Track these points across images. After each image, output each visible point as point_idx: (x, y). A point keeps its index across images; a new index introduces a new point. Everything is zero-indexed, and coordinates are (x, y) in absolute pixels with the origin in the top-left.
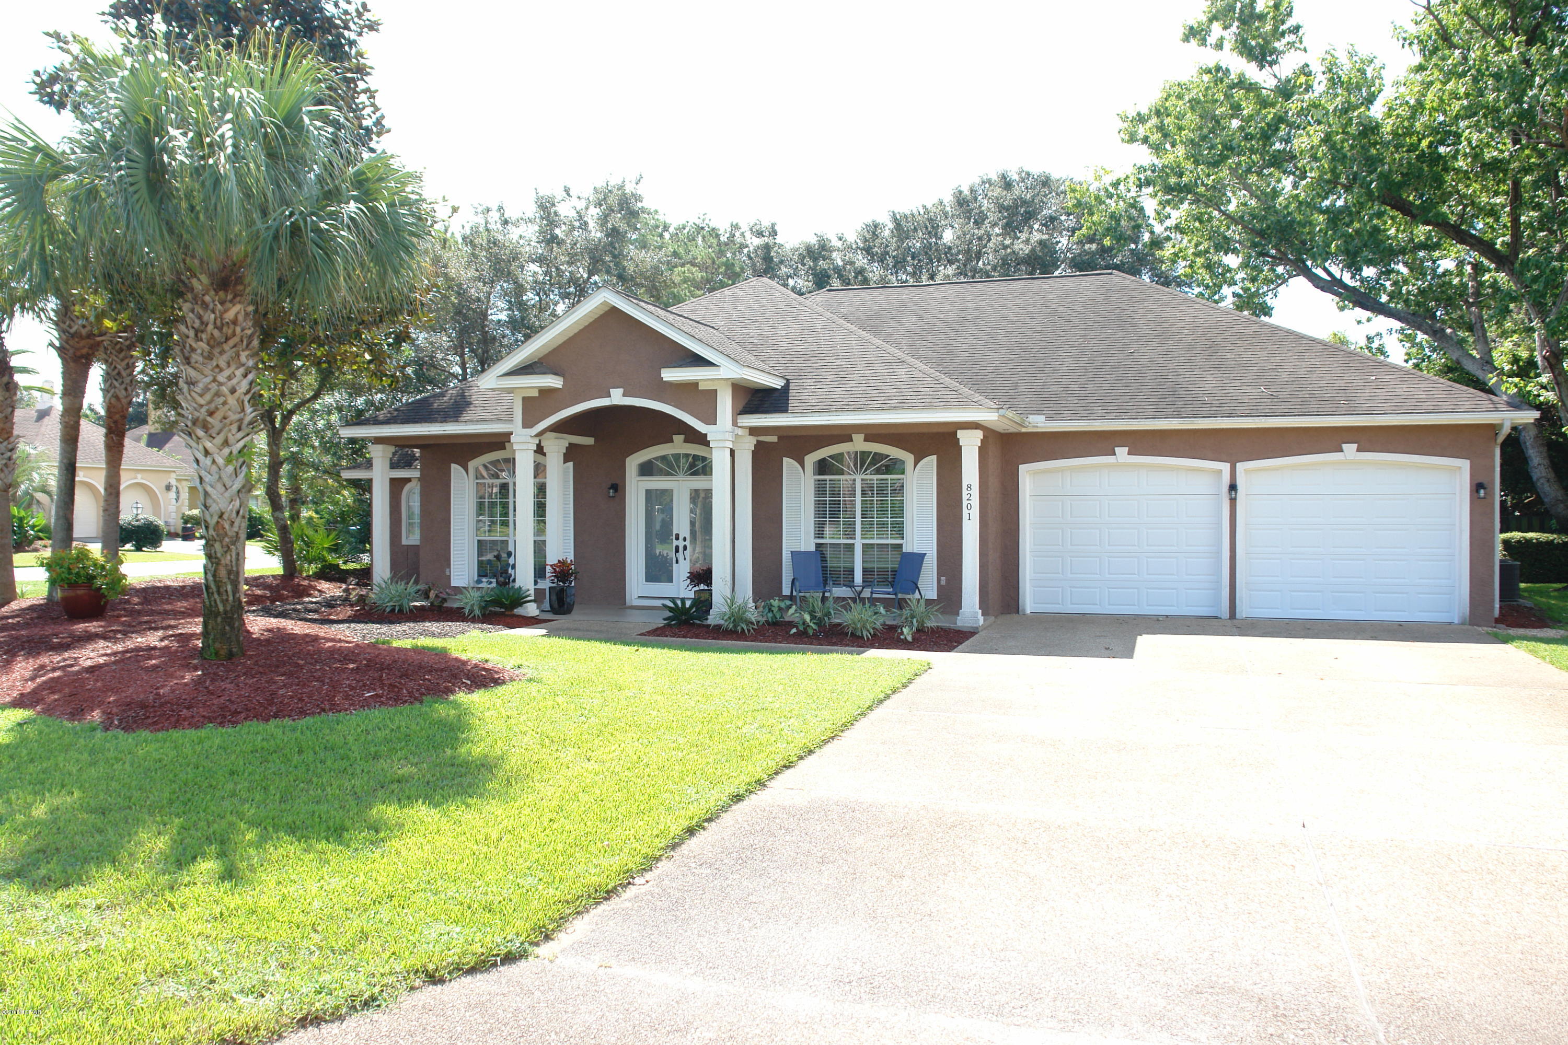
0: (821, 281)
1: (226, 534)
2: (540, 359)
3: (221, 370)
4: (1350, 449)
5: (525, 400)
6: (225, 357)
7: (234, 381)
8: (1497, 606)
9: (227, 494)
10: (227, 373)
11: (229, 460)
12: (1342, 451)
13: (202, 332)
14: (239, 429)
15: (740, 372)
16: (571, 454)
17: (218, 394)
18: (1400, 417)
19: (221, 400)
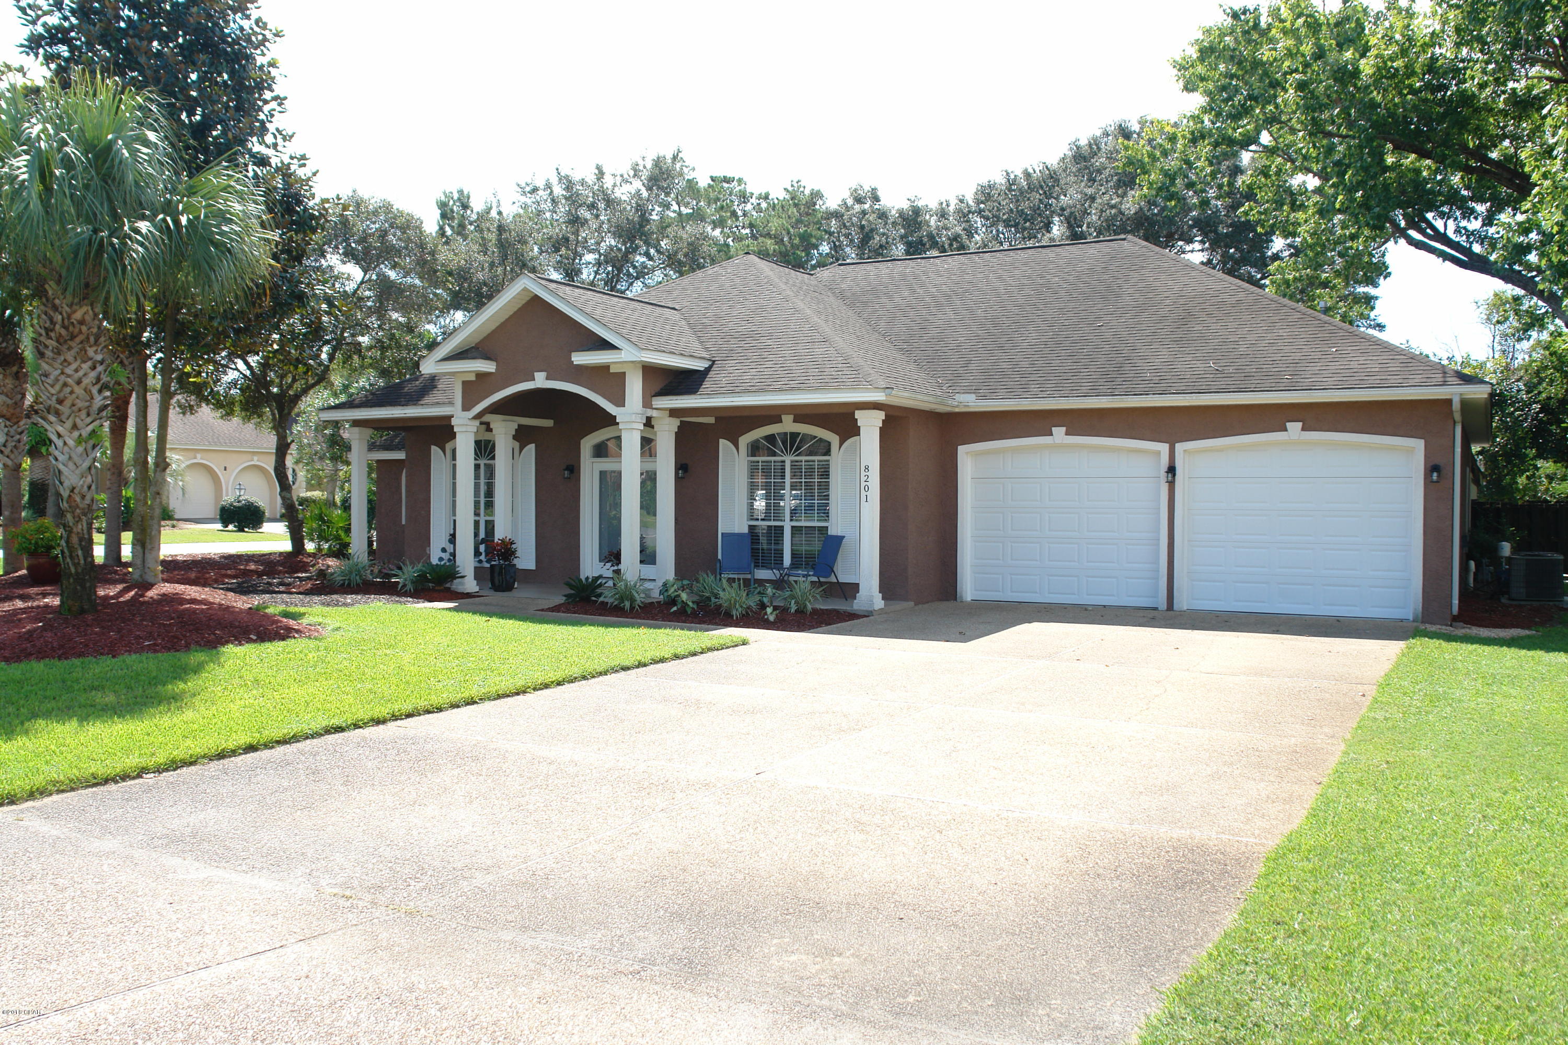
0: (915, 249)
1: (77, 506)
2: (477, 344)
3: (69, 364)
4: (1294, 427)
5: (465, 383)
6: (73, 352)
7: (81, 373)
8: (1456, 602)
9: (78, 472)
10: (74, 366)
11: (80, 440)
12: (1286, 430)
13: (51, 331)
14: (88, 415)
15: (639, 355)
16: (522, 436)
17: (65, 385)
18: (1338, 393)
19: (68, 390)
